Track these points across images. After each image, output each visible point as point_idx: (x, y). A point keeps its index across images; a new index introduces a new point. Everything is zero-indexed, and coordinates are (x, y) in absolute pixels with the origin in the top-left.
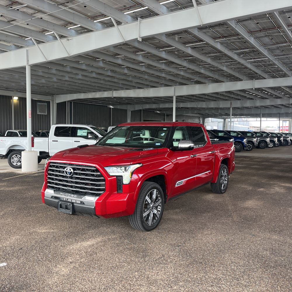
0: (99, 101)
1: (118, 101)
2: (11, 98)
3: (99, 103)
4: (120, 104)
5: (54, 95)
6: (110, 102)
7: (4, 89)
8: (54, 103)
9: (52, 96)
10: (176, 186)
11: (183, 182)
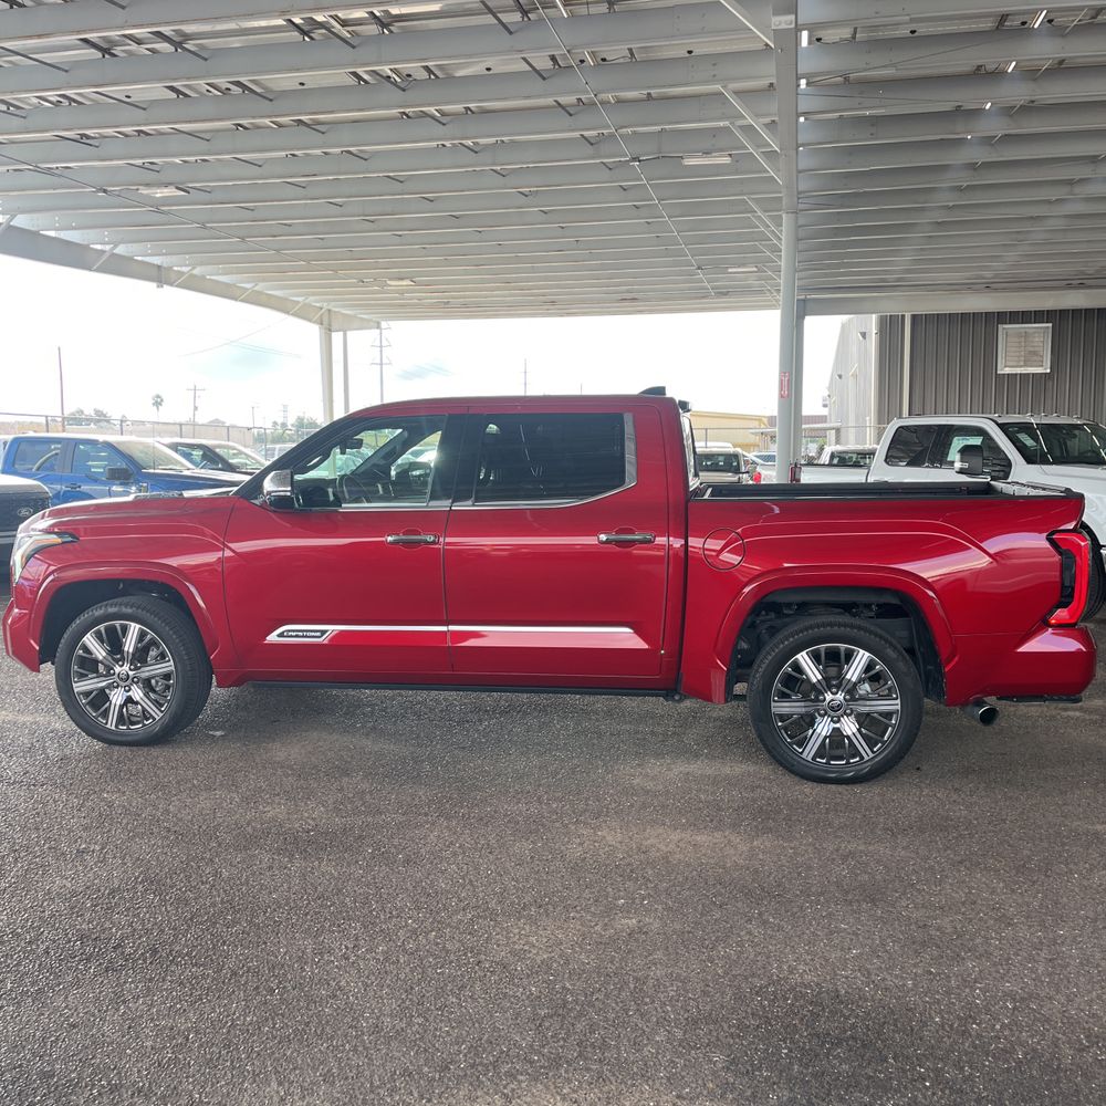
10: (273, 638)
11: (327, 631)
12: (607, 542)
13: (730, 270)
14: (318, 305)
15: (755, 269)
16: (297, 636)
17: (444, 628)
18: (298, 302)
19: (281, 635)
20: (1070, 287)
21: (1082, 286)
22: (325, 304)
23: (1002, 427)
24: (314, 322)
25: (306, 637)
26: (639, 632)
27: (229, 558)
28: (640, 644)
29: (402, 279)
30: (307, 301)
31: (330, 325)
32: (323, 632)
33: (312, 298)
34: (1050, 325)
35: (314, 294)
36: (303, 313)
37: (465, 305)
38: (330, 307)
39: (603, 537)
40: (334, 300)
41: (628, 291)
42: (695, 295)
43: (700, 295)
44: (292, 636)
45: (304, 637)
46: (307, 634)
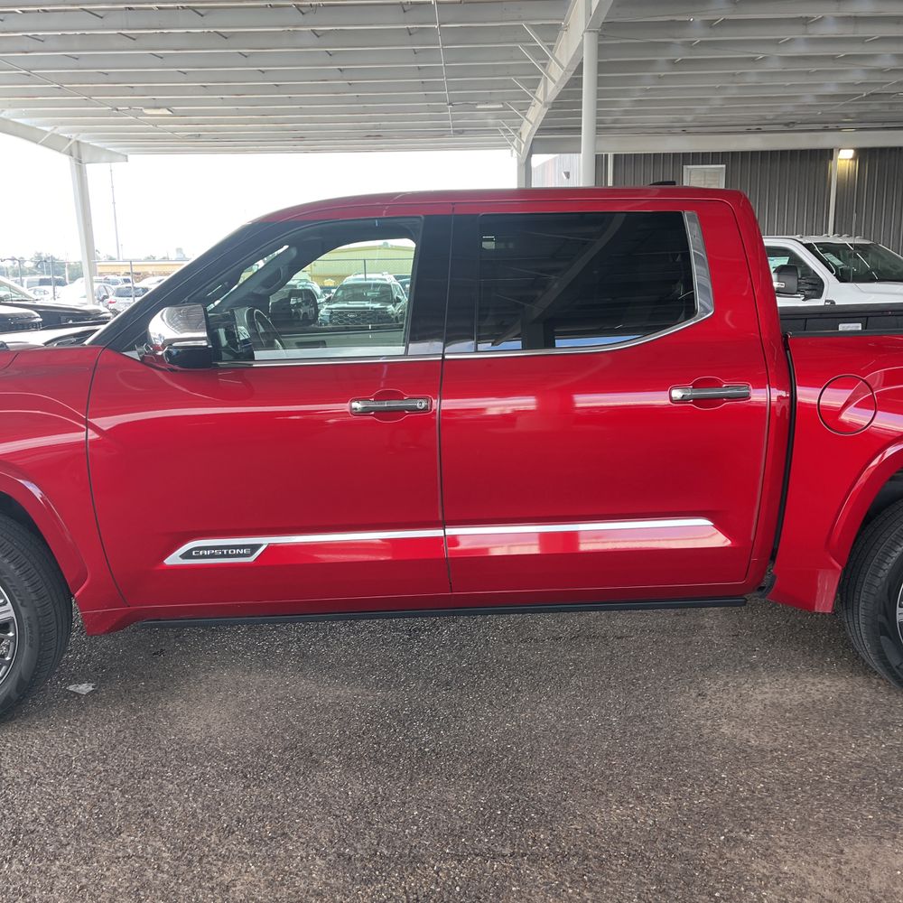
2: (828, 154)
10: (174, 559)
11: (259, 546)
12: (683, 400)
13: (479, 107)
14: (66, 135)
15: (501, 106)
16: (212, 556)
17: (438, 533)
18: (46, 132)
19: (187, 555)
20: (749, 132)
21: (759, 131)
22: (74, 135)
23: (808, 247)
24: (64, 153)
25: (228, 556)
26: (721, 526)
27: (94, 442)
28: (719, 540)
29: (159, 108)
30: (55, 132)
31: (80, 156)
32: (254, 548)
33: (61, 128)
34: (724, 166)
35: (62, 123)
36: (53, 143)
37: (216, 139)
38: (78, 139)
39: (677, 394)
40: (84, 131)
41: (375, 128)
42: (433, 133)
43: (441, 133)
44: (204, 557)
45: (223, 556)
46: (227, 552)
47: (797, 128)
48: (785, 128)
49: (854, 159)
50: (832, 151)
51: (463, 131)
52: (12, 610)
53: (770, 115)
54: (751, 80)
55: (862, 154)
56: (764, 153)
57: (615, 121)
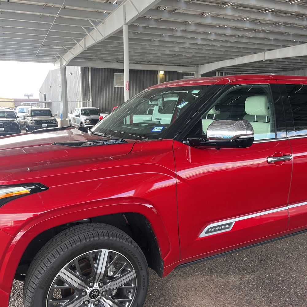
0: (254, 68)
1: (281, 67)
2: (157, 72)
3: (255, 71)
4: (284, 69)
5: (199, 65)
6: (270, 69)
7: (146, 63)
8: (198, 75)
9: (197, 67)
11: (231, 223)
13: (53, 47)
16: (216, 231)
19: (207, 232)
32: (230, 224)
42: (28, 55)
43: (30, 55)
44: (213, 231)
45: (220, 230)
46: (221, 228)
47: (151, 63)
48: (148, 63)
49: (164, 74)
50: (158, 71)
51: (39, 55)
52: (135, 274)
53: (145, 59)
54: (147, 47)
55: (166, 73)
56: (141, 71)
57: (96, 56)
